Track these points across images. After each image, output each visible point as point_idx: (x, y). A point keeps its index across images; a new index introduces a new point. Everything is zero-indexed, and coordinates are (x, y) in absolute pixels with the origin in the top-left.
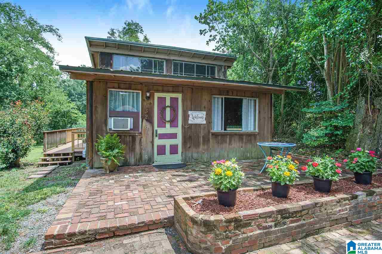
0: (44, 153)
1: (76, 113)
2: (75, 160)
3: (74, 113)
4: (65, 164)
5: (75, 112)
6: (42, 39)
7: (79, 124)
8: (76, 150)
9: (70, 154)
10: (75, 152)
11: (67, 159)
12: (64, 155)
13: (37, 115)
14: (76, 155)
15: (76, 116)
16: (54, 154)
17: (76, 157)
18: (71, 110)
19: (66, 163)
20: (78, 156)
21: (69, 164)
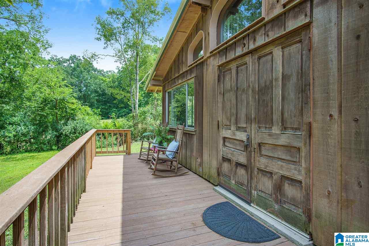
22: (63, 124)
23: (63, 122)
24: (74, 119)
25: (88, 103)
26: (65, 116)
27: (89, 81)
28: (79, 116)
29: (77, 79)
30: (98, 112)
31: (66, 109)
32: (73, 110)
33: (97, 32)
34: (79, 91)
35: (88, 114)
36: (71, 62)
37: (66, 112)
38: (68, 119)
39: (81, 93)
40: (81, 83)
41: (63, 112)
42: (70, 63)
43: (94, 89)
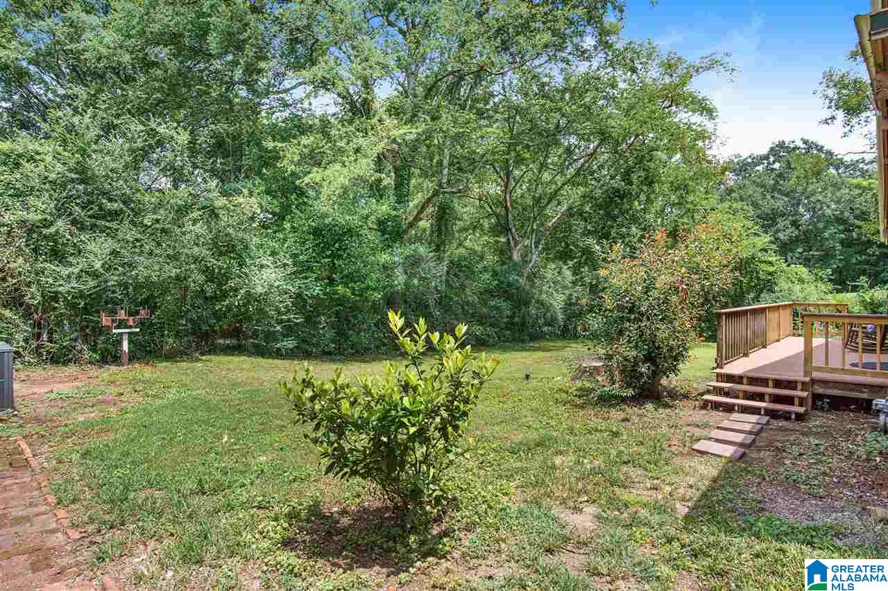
0: (718, 370)
1: (770, 263)
2: (814, 407)
3: (765, 262)
4: (786, 416)
5: (770, 259)
6: (691, 94)
7: (781, 291)
8: (816, 375)
9: (799, 386)
10: (813, 381)
11: (789, 400)
12: (778, 383)
13: (704, 264)
14: (820, 390)
15: (771, 269)
16: (748, 378)
17: (816, 397)
18: (760, 254)
19: (790, 413)
20: (828, 397)
21: (800, 417)
22: (753, 299)
23: (752, 295)
24: (771, 291)
25: (817, 250)
26: (756, 285)
27: (820, 198)
28: (783, 284)
29: (786, 199)
30: (824, 276)
31: (758, 273)
32: (770, 274)
33: (827, 105)
34: (792, 225)
35: (801, 281)
36: (772, 159)
37: (758, 279)
38: (761, 291)
39: (797, 228)
40: (798, 204)
41: (751, 278)
42: (769, 163)
43: (834, 215)
